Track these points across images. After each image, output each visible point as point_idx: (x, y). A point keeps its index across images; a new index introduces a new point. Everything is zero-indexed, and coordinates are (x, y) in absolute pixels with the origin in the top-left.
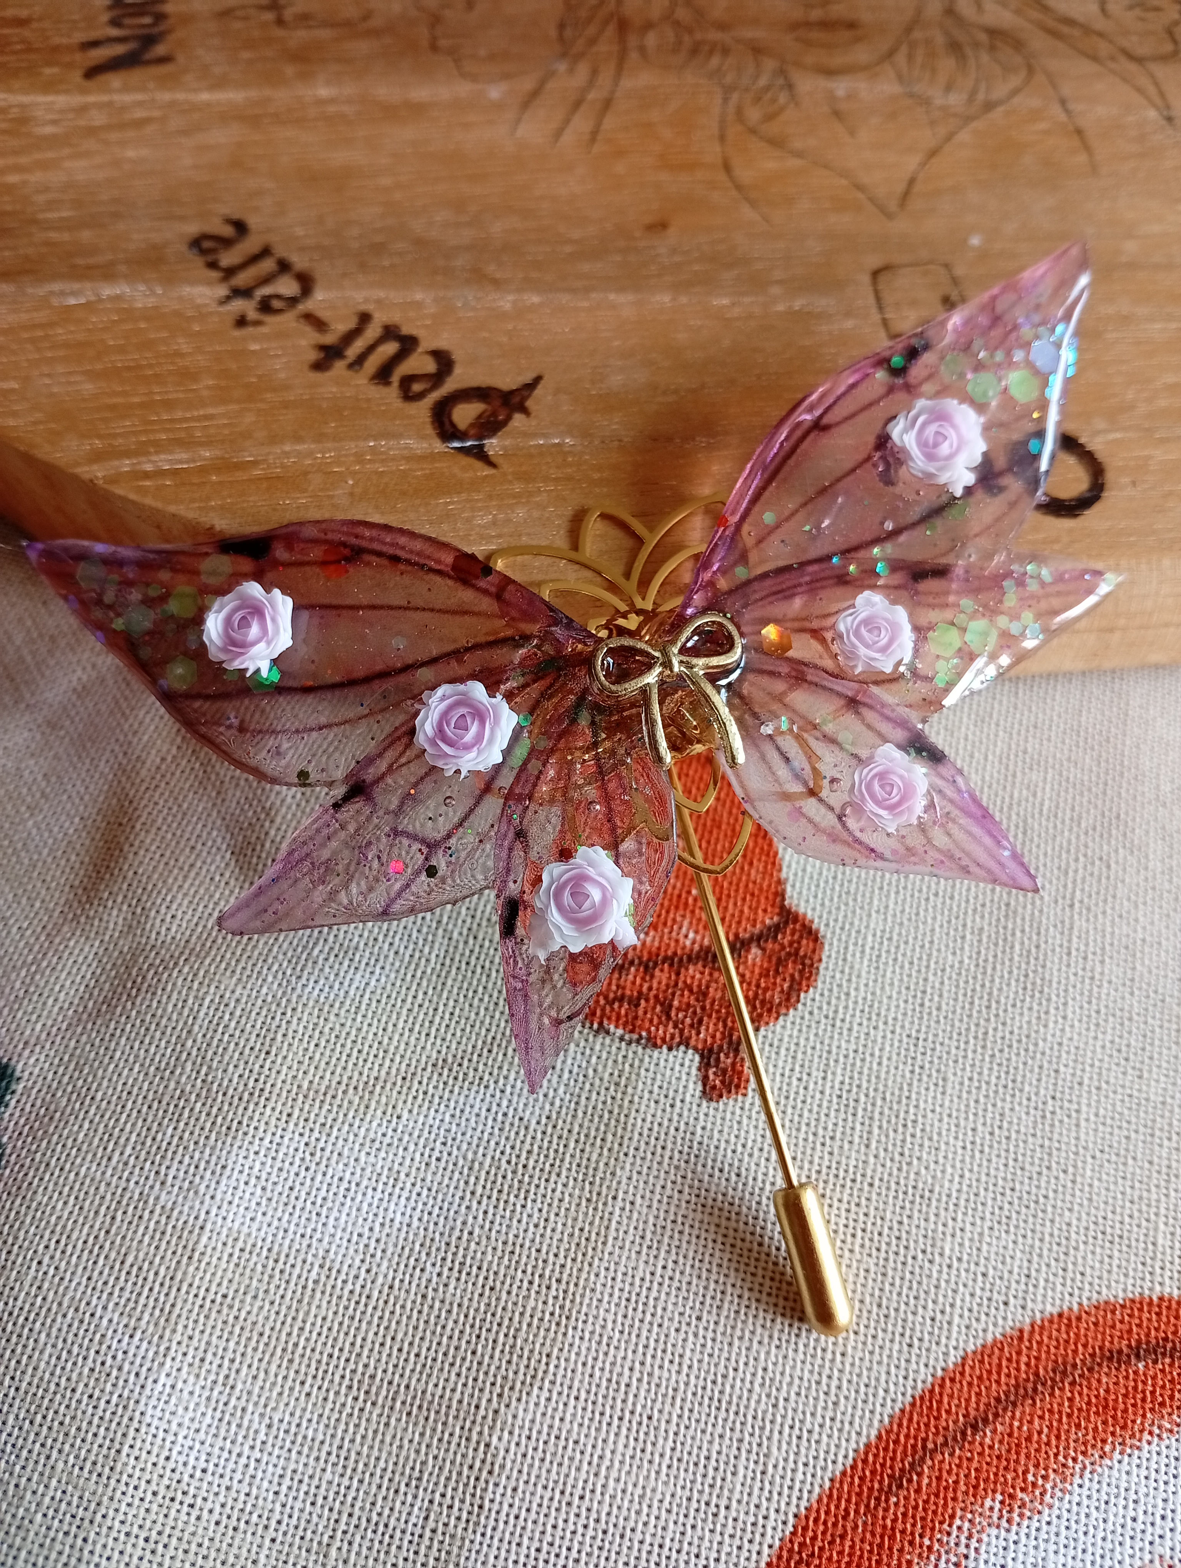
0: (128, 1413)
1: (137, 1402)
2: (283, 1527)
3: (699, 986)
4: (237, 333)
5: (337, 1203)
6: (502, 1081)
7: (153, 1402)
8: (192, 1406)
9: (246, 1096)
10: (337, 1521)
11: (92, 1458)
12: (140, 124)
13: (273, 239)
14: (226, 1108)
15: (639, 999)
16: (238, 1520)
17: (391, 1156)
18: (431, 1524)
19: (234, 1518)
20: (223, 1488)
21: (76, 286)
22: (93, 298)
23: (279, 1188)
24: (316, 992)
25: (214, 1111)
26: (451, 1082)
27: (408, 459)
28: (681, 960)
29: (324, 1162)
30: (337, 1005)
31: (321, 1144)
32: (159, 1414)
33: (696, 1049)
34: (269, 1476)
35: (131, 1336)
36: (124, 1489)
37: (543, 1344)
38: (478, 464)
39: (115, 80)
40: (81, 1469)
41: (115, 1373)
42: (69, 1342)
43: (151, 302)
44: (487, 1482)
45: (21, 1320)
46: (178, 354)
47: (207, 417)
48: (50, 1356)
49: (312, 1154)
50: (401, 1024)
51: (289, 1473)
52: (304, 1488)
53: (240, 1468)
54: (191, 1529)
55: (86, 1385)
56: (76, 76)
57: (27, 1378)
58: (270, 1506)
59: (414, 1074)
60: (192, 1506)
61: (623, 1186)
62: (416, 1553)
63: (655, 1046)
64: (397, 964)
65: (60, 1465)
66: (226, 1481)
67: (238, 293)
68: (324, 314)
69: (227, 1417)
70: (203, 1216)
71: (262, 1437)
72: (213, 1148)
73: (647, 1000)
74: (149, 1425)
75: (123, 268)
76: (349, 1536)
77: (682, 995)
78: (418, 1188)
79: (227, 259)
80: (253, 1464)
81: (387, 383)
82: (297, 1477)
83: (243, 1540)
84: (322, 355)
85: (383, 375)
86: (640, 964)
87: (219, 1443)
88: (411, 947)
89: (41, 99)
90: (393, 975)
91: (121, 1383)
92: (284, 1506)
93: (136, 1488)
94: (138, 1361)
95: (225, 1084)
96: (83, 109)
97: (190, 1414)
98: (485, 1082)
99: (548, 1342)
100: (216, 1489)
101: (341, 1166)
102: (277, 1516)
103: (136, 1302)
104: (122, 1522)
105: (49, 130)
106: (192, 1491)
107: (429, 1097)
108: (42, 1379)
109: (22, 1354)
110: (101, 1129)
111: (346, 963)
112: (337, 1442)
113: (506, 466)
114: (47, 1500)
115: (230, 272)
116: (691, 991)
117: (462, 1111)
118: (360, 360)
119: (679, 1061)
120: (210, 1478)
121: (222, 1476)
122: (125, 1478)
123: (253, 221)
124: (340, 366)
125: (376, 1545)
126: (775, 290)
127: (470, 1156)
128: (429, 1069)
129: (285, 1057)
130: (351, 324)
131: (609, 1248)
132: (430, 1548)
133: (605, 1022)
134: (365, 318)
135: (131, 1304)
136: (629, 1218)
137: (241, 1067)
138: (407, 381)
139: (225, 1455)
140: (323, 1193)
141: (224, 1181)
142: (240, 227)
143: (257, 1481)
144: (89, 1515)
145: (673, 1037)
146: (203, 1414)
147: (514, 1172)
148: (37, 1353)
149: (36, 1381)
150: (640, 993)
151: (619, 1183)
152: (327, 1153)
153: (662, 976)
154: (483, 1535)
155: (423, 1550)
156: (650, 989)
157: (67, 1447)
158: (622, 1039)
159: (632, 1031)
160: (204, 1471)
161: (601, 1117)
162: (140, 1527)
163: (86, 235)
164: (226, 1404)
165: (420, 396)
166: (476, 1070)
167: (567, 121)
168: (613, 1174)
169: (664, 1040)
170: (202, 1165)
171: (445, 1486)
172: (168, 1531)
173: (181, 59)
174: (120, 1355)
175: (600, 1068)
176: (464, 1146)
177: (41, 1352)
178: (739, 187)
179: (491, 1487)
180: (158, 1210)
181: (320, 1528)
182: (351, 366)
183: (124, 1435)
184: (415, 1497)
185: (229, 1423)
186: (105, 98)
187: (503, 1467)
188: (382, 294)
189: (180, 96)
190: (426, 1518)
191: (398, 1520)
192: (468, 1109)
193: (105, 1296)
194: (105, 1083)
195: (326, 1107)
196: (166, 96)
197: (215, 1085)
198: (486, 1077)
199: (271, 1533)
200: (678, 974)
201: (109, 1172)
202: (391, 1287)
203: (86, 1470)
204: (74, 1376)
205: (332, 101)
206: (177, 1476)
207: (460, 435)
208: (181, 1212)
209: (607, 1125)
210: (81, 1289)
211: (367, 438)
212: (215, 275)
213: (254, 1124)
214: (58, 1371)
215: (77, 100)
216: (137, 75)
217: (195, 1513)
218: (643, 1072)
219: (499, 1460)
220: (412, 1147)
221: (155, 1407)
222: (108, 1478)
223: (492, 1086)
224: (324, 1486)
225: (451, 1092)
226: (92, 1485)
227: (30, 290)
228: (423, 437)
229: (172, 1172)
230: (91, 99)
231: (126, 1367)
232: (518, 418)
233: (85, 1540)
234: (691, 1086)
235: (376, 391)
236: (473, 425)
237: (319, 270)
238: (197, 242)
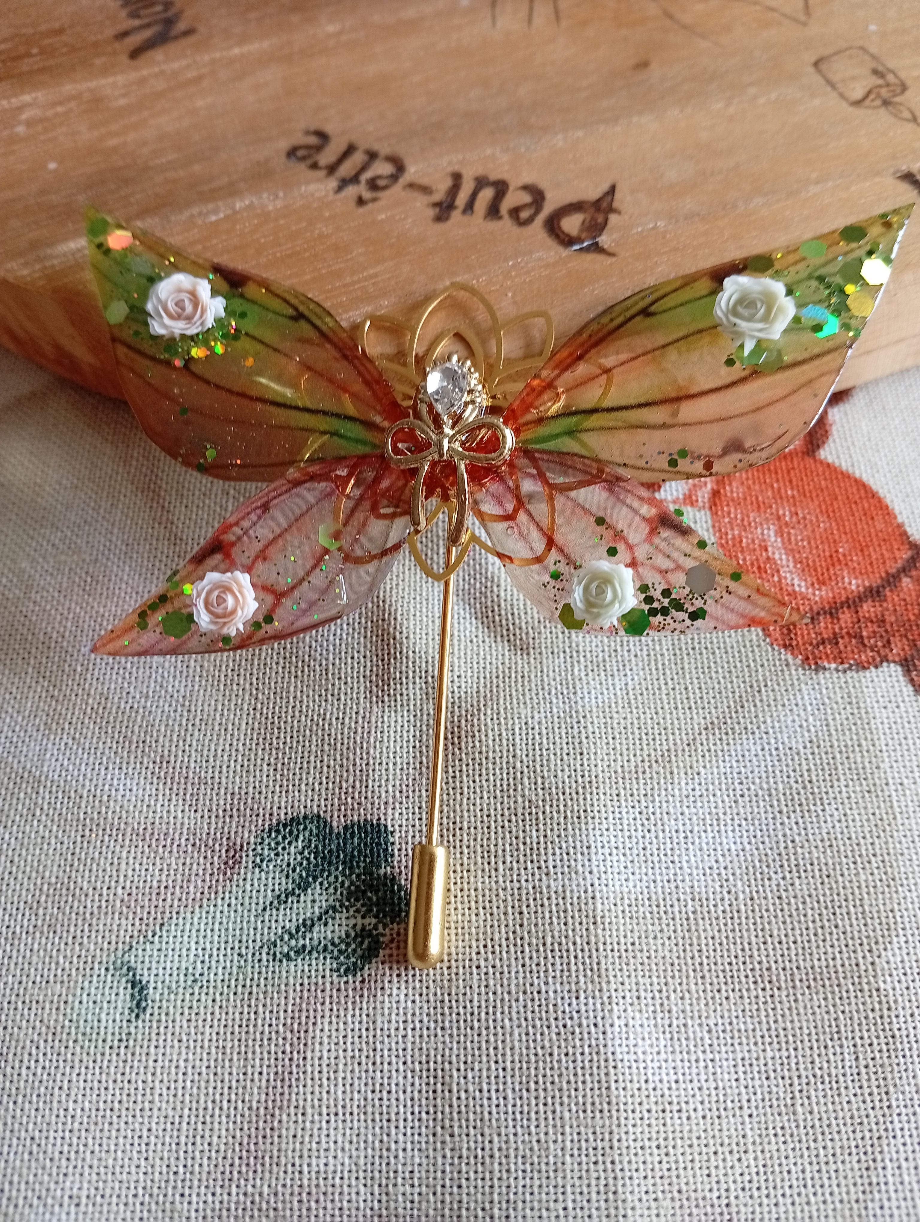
0: (603, 1057)
1: (605, 1046)
2: (753, 1104)
3: (876, 616)
4: (362, 210)
5: (683, 850)
6: (762, 726)
7: (618, 1042)
8: (647, 1036)
9: (581, 791)
10: (791, 1085)
11: (590, 1100)
12: (198, 80)
13: (354, 137)
14: (569, 803)
15: (835, 638)
16: (718, 1110)
17: (706, 804)
18: (863, 1063)
19: (714, 1109)
20: (696, 1090)
21: (210, 206)
22: (229, 212)
23: (635, 851)
24: (594, 701)
25: (562, 808)
26: (724, 737)
27: (547, 266)
28: (854, 602)
29: (659, 823)
30: (613, 705)
31: (651, 810)
32: (626, 1049)
33: (894, 662)
34: (726, 1070)
35: (577, 998)
36: (625, 1115)
37: (884, 904)
38: (601, 257)
39: (158, 55)
40: (584, 1111)
41: (577, 1030)
42: (530, 1018)
43: (279, 204)
44: (889, 1016)
45: (483, 1015)
46: (321, 236)
47: (372, 276)
48: (520, 1035)
49: (648, 819)
50: (667, 707)
51: (740, 1063)
52: (756, 1069)
53: (703, 1071)
54: (687, 1128)
55: (559, 1047)
56: (124, 59)
57: (509, 1058)
58: (737, 1091)
59: (694, 739)
60: (679, 1111)
61: (889, 775)
62: (861, 1087)
63: (864, 668)
64: (640, 664)
65: (567, 1115)
66: (696, 1084)
67: (344, 183)
68: (425, 181)
69: (676, 1036)
70: (590, 889)
71: (707, 1042)
72: (574, 836)
73: (842, 637)
74: (622, 1060)
75: (242, 185)
76: (805, 1093)
77: (867, 626)
78: (737, 822)
79: (326, 157)
80: (710, 1064)
81: (500, 218)
82: (747, 1063)
83: (728, 1123)
84: (437, 210)
85: (493, 211)
86: (825, 613)
87: (679, 1057)
88: (645, 648)
89: (103, 82)
90: (641, 673)
91: (586, 1036)
92: (746, 1087)
93: (633, 1111)
94: (591, 1014)
95: (560, 785)
96: (142, 81)
97: (648, 1042)
98: (750, 731)
99: (888, 901)
100: (692, 1093)
101: (673, 822)
102: (745, 1097)
103: (569, 971)
104: (635, 1140)
105: (122, 102)
106: (675, 1100)
107: (713, 754)
108: (521, 1055)
109: (496, 1041)
110: (479, 850)
111: (603, 674)
112: (765, 1026)
113: (622, 253)
114: (568, 1144)
115: (332, 169)
116: (872, 621)
117: (743, 756)
118: (470, 206)
119: (887, 674)
120: (684, 1086)
121: (691, 1081)
122: (622, 1107)
123: (328, 128)
124: (456, 215)
125: (829, 1093)
126: (752, 91)
127: (765, 786)
128: (704, 732)
129: (595, 754)
130: (448, 183)
131: (900, 821)
132: (869, 1080)
133: (819, 662)
134: (457, 177)
135: (566, 974)
136: (904, 795)
137: (567, 769)
138: (515, 212)
139: (687, 1064)
140: (669, 846)
141: (594, 858)
142: (323, 136)
143: (719, 1076)
144: (607, 1144)
145: (874, 659)
146: (657, 1039)
147: (804, 788)
148: (508, 1036)
149: (517, 1058)
150: (835, 633)
151: (885, 773)
152: (658, 816)
153: (846, 617)
154: (904, 1057)
155: (865, 1084)
156: (841, 629)
157: (565, 1099)
158: (837, 671)
159: (842, 663)
160: (677, 1082)
161: (850, 729)
162: (649, 1139)
163: (197, 168)
164: (670, 1026)
165: (530, 220)
166: (739, 723)
167: (531, 10)
168: (878, 768)
169: (868, 662)
170: (572, 851)
171: (860, 1031)
172: (671, 1136)
173: (202, 29)
174: (576, 1016)
175: (832, 695)
176: (757, 781)
177: (511, 1035)
179: (894, 1020)
180: (554, 896)
181: (782, 1095)
182: (464, 212)
183: (607, 1074)
184: (841, 1046)
185: (679, 1039)
186: (156, 69)
187: (896, 1001)
188: (460, 157)
189: (218, 55)
190: (857, 1059)
191: (836, 1067)
192: (747, 753)
193: (542, 974)
194: (466, 814)
195: (642, 781)
196: (206, 58)
197: (553, 789)
198: (749, 726)
199: (746, 1112)
200: (857, 612)
201: (501, 880)
202: (752, 899)
203: (589, 1111)
204: (547, 1044)
205: (340, 33)
206: (659, 1093)
207: (579, 240)
208: (572, 891)
209: (857, 734)
210: (521, 975)
211: (507, 260)
212: (322, 173)
213: (596, 809)
214: (532, 1045)
215: (134, 76)
216: (173, 48)
217: (684, 1115)
218: (865, 689)
219: (891, 999)
220: (718, 793)
221: (620, 1045)
222: (609, 1111)
223: (757, 731)
224: (770, 1062)
225: (728, 744)
226: (598, 1122)
227: (173, 218)
228: (549, 248)
229: (551, 864)
230: (145, 72)
231: (585, 1022)
232: (613, 219)
233: (613, 1163)
234: (904, 689)
235: (493, 225)
236: (581, 231)
237: (401, 151)
238: (292, 153)
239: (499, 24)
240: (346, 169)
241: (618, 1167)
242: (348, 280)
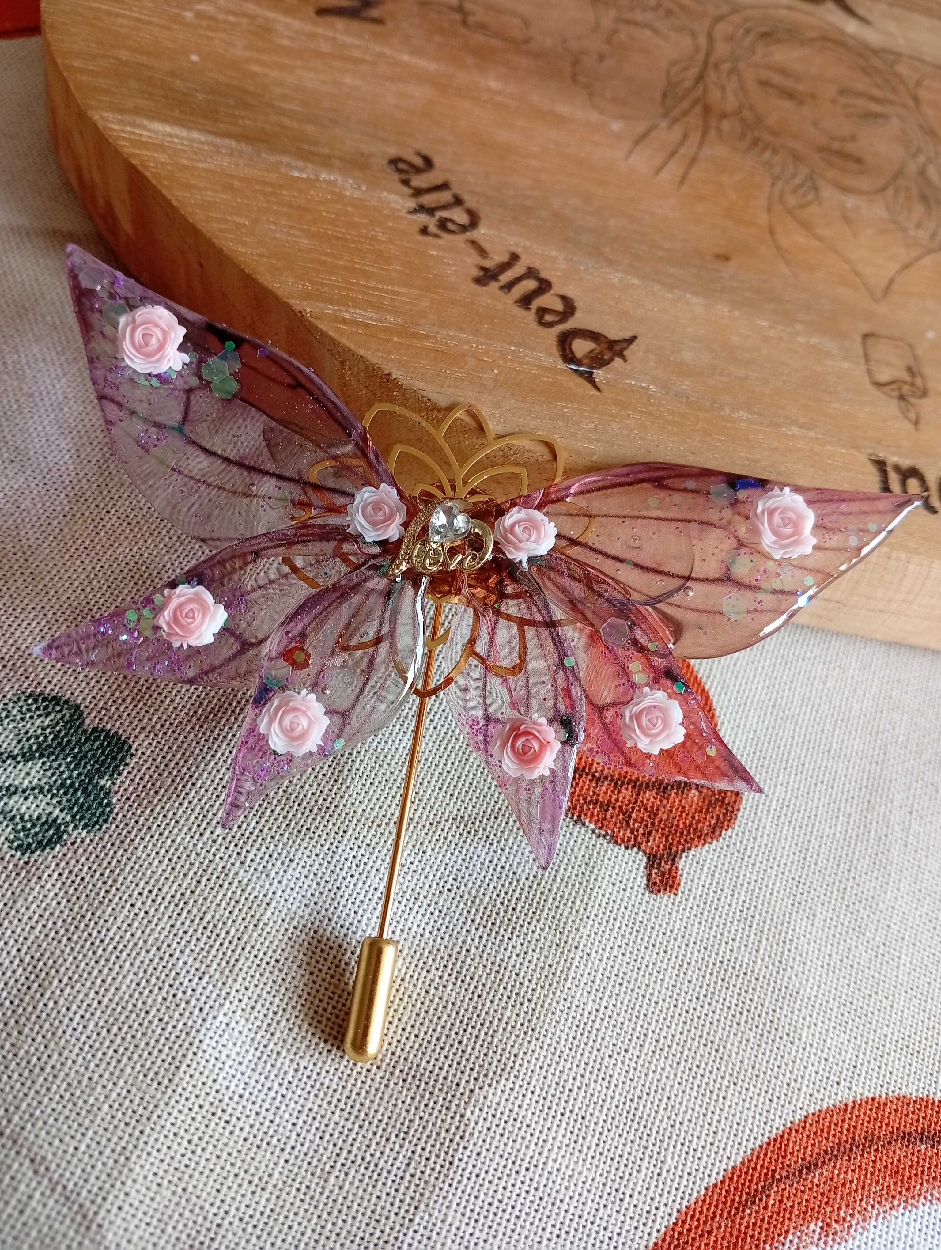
0: (190, 1039)
1: (198, 1031)
2: (296, 1152)
3: (652, 807)
4: (420, 238)
5: (371, 907)
6: (503, 842)
7: (211, 1034)
8: (239, 1043)
9: (315, 810)
10: (338, 1155)
11: (156, 1069)
12: (359, 61)
13: (453, 179)
14: (299, 815)
15: (608, 806)
16: (262, 1140)
17: (415, 880)
18: (411, 1170)
19: (259, 1138)
20: (254, 1113)
21: (300, 164)
22: (312, 177)
23: (329, 886)
24: (375, 743)
25: (290, 816)
26: (465, 834)
27: (539, 367)
28: (641, 785)
29: (365, 874)
30: (389, 757)
31: (365, 859)
32: (214, 1044)
33: (645, 852)
34: (290, 1109)
35: (200, 979)
36: (178, 1098)
37: (513, 1046)
38: (588, 386)
39: (340, 23)
40: (145, 1076)
41: (183, 1005)
42: (149, 973)
43: (357, 194)
44: (458, 1144)
45: (111, 947)
46: (374, 239)
47: (393, 293)
48: (131, 981)
49: (357, 866)
50: (433, 783)
51: (306, 1111)
52: (316, 1124)
53: (269, 1100)
54: (225, 1140)
55: (158, 1010)
56: (311, 11)
57: (110, 995)
58: (288, 1134)
59: (439, 822)
60: (227, 1122)
61: (584, 941)
62: (397, 1190)
63: (616, 842)
64: (435, 736)
65: (128, 1070)
66: (256, 1108)
67: (422, 209)
68: (486, 246)
69: (265, 1057)
70: (270, 895)
71: (289, 1077)
72: (285, 844)
73: (614, 808)
74: (204, 1051)
75: (337, 162)
76: (345, 1168)
77: (639, 811)
78: (431, 909)
79: (418, 181)
80: (279, 1098)
81: (529, 309)
82: (312, 1115)
83: (263, 1156)
84: (482, 274)
85: (525, 301)
86: (612, 780)
87: (256, 1076)
88: (446, 726)
89: (282, 18)
90: (431, 744)
91: (187, 1014)
92: (298, 1135)
93: (187, 1099)
94: (203, 999)
95: (301, 796)
96: (313, 36)
97: (237, 1049)
98: (490, 841)
99: (517, 1046)
100: (248, 1113)
101: (377, 880)
102: (292, 1143)
103: (208, 952)
104: (173, 1124)
105: (286, 42)
106: (230, 1111)
107: (448, 842)
108: (122, 998)
109: (108, 975)
110: (198, 810)
111: (398, 727)
112: (346, 1093)
113: (606, 393)
114: (114, 1095)
115: (418, 192)
116: (646, 809)
117: (471, 858)
118: (509, 286)
119: (632, 858)
120: (245, 1103)
121: (254, 1103)
122: (179, 1090)
123: (437, 160)
124: (494, 286)
125: (367, 1180)
126: (799, 327)
127: (474, 892)
128: (450, 821)
129: (348, 787)
130: (505, 258)
131: (568, 984)
132: (408, 1188)
133: (583, 817)
134: (515, 258)
135: (204, 953)
136: (586, 965)
137: (315, 786)
138: (542, 311)
139: (259, 1087)
140: (361, 897)
141: (290, 871)
142: (428, 163)
143: (281, 1112)
144: (147, 1114)
145: (629, 840)
146: (247, 1051)
147: (505, 912)
148: (120, 977)
149: (116, 999)
150: (609, 801)
151: (581, 937)
152: (368, 868)
153: (626, 793)
154: (450, 1185)
155: (402, 1190)
156: (617, 800)
157: (136, 1057)
158: (593, 832)
159: (600, 828)
160: (241, 1096)
161: (573, 885)
162: (186, 1131)
163: (310, 128)
164: (265, 1046)
165: (550, 325)
166: (484, 829)
167: (665, 164)
168: (578, 930)
169: (623, 841)
170: (275, 855)
171: (426, 1142)
172: (206, 1138)
173: (390, 25)
174: (189, 992)
175: (576, 849)
176: (470, 885)
177: (124, 977)
178: (778, 248)
179: (461, 1149)
180: (236, 883)
181: (325, 1159)
182: (502, 288)
183: (184, 1056)
184: (401, 1146)
185: (265, 1062)
186: (330, 34)
187: (471, 1135)
188: (528, 244)
189: (388, 52)
190: (408, 1165)
191: (386, 1162)
192: (475, 858)
193: (183, 942)
194: (205, 775)
195: (373, 832)
196: (378, 48)
197: (293, 796)
198: (492, 837)
199: (285, 1155)
200: (638, 795)
201: (200, 845)
202: (403, 980)
203: (149, 1078)
204: (150, 1002)
205: (499, 93)
206: (219, 1096)
207: (579, 363)
208: (253, 889)
209: (577, 892)
210: (165, 933)
211: (510, 344)
212: (409, 191)
213: (319, 832)
214: (136, 995)
215: (309, 28)
216: (356, 25)
217: (229, 1128)
218: (606, 860)
219: (469, 1130)
220: (431, 877)
221: (211, 1038)
222: (166, 1087)
223: (495, 844)
224: (332, 1125)
225: (465, 842)
226: (152, 1091)
227: (264, 155)
228: (551, 355)
229: (251, 856)
230: (320, 31)
231: (193, 1002)
232: (618, 361)
233: (142, 1132)
234: (639, 879)
235: (519, 312)
236: (585, 356)
237: (484, 212)
238: (394, 162)
239: (631, 160)
240: (428, 200)
241: (144, 1138)
242: (373, 284)
